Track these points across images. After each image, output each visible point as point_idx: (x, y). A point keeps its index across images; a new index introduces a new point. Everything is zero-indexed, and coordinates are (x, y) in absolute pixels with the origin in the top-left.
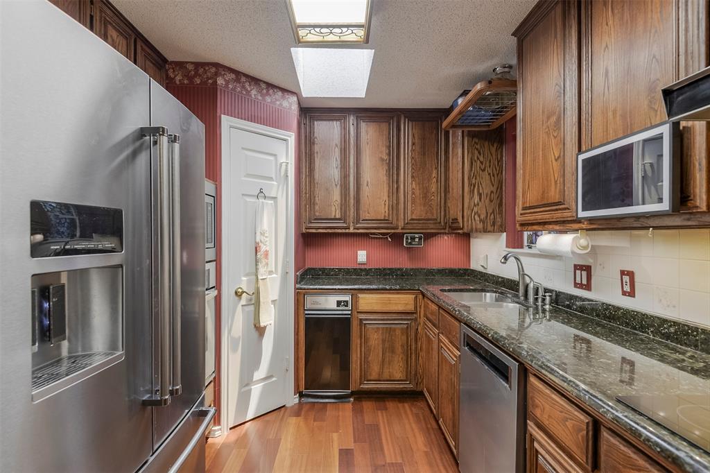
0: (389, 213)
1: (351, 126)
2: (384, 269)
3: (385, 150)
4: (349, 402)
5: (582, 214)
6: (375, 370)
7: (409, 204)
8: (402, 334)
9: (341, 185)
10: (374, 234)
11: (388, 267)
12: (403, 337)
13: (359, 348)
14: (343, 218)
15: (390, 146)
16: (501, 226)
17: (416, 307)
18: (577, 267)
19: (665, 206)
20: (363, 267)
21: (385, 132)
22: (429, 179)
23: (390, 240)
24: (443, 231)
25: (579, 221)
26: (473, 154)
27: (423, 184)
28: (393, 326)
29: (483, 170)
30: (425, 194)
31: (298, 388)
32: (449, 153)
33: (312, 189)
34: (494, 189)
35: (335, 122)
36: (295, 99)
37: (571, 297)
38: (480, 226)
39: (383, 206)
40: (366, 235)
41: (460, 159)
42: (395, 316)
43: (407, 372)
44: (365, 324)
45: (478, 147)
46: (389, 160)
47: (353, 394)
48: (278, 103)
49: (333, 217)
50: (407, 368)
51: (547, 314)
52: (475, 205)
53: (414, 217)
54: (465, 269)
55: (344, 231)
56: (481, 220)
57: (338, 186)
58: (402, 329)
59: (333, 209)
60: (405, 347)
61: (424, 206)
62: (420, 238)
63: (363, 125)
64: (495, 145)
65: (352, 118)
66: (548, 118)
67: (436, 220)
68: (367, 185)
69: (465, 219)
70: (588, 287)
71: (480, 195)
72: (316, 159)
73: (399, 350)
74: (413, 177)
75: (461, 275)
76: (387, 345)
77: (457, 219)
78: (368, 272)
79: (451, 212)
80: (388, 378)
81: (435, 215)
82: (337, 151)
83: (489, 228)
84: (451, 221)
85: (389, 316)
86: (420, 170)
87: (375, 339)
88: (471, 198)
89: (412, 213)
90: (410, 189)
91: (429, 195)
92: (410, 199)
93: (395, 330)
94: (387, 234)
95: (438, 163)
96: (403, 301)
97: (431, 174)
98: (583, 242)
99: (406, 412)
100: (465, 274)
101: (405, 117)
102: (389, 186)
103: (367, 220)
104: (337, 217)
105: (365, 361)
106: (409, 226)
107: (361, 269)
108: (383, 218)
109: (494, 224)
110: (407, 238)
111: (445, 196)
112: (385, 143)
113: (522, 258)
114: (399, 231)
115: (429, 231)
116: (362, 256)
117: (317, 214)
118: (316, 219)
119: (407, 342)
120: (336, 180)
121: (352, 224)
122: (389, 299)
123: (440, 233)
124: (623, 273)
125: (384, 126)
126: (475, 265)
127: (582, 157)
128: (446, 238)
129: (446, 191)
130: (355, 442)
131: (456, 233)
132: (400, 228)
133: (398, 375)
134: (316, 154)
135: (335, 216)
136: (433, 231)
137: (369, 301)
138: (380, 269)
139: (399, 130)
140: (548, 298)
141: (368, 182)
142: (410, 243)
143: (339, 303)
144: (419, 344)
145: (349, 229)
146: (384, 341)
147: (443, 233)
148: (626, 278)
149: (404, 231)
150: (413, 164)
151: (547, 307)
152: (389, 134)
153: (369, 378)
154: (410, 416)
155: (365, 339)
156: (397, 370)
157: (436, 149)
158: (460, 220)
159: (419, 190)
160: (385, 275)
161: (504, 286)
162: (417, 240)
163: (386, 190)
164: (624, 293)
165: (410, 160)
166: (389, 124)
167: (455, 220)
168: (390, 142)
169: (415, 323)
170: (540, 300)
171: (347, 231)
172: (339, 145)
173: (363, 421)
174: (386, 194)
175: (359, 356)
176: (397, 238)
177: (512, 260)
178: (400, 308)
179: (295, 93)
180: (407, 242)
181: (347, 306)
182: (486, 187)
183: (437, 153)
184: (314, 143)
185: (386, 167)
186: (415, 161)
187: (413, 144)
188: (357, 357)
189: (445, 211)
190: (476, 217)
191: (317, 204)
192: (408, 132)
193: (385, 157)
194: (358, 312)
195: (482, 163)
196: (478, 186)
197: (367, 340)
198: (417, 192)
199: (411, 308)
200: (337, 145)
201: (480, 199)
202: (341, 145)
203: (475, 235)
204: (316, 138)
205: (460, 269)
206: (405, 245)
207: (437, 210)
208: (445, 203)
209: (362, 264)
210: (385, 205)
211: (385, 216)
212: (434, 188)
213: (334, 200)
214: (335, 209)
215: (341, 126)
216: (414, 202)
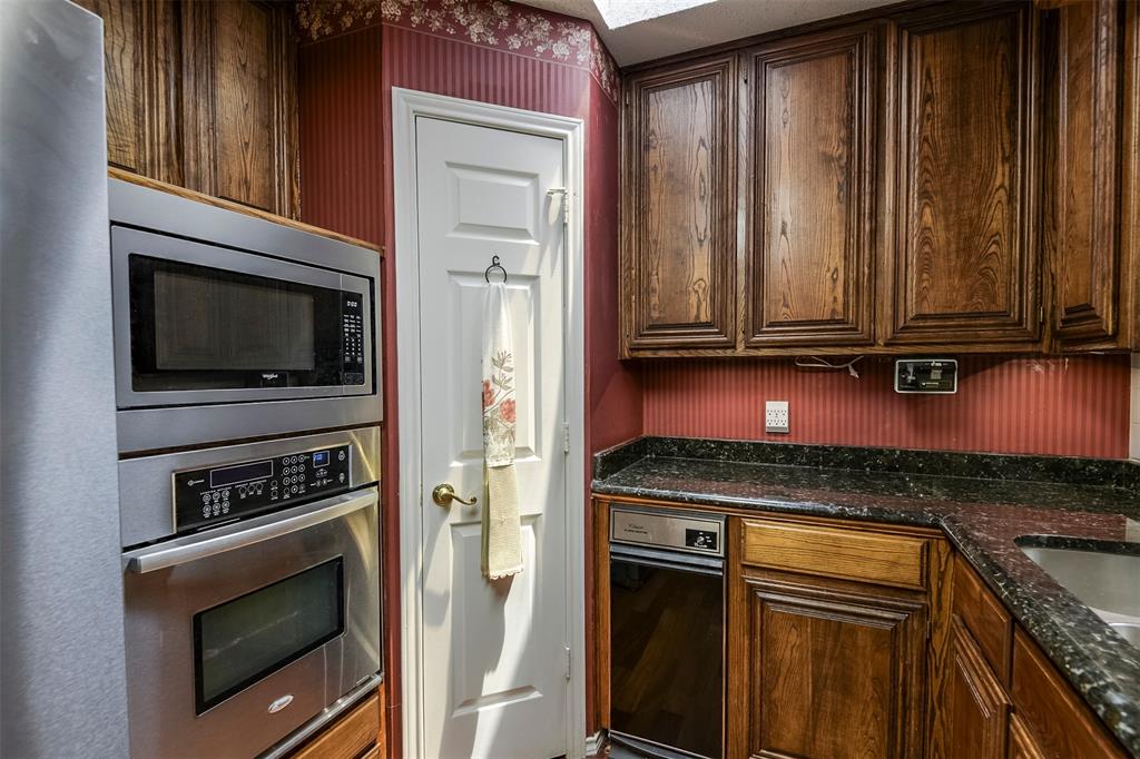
0: (846, 304)
1: (742, 90)
2: (837, 449)
3: (835, 131)
6: (791, 727)
7: (912, 272)
8: (878, 648)
9: (713, 243)
10: (809, 359)
11: (850, 444)
12: (878, 656)
13: (746, 661)
14: (719, 321)
15: (851, 119)
17: (925, 575)
20: (779, 441)
21: (837, 81)
22: (983, 193)
23: (854, 373)
24: (1029, 348)
27: (959, 211)
28: (849, 620)
30: (968, 238)
31: (596, 720)
32: (1056, 106)
33: (643, 257)
35: (698, 85)
36: (586, 35)
39: (829, 283)
40: (788, 363)
42: (853, 593)
44: (764, 600)
46: (850, 157)
48: (540, 49)
49: (692, 321)
50: (892, 746)
53: (926, 312)
54: (1107, 463)
55: (720, 353)
57: (706, 244)
58: (877, 634)
59: (693, 299)
60: (887, 687)
61: (963, 276)
62: (947, 371)
63: (774, 76)
65: (743, 65)
67: (1005, 314)
68: (784, 232)
72: (652, 182)
73: (866, 689)
74: (924, 194)
75: (1092, 479)
76: (827, 668)
77: (1088, 307)
78: (791, 453)
79: (1065, 288)
81: (1001, 301)
82: (702, 160)
84: (1061, 314)
85: (835, 591)
86: (947, 170)
87: (791, 646)
89: (921, 297)
90: (914, 231)
91: (979, 241)
92: (913, 259)
93: (852, 630)
94: (848, 358)
95: (1013, 143)
97: (987, 178)
100: (1107, 477)
101: (901, 29)
102: (848, 229)
103: (781, 324)
104: (703, 319)
107: (774, 447)
108: (827, 317)
110: (904, 370)
111: (1040, 241)
112: (834, 111)
114: (879, 350)
115: (978, 349)
116: (777, 414)
117: (655, 314)
118: (651, 327)
119: (894, 672)
120: (701, 230)
121: (740, 336)
122: (836, 542)
123: (1019, 356)
125: (834, 68)
128: (1038, 368)
131: (1086, 356)
132: (881, 342)
133: (863, 757)
134: (652, 173)
135: (698, 317)
136: (990, 348)
137: (772, 541)
138: (824, 449)
139: (879, 69)
141: (784, 223)
142: (915, 385)
143: (692, 536)
144: (935, 685)
145: (734, 347)
146: (818, 656)
147: (1028, 356)
149: (894, 351)
150: (924, 159)
152: (850, 84)
153: (773, 745)
156: (859, 745)
157: (1005, 103)
158: (1104, 309)
159: (947, 228)
160: (840, 464)
162: (936, 375)
163: (838, 239)
165: (915, 147)
166: (850, 58)
167: (1084, 311)
168: (851, 106)
169: (922, 624)
171: (729, 353)
172: (707, 140)
174: (838, 251)
175: (746, 679)
176: (873, 373)
178: (873, 572)
179: (585, 21)
180: (903, 381)
181: (712, 546)
183: (1012, 113)
184: (647, 148)
185: (837, 177)
186: (934, 147)
187: (927, 99)
189: (1038, 285)
191: (654, 291)
193: (836, 149)
194: (744, 566)
197: (768, 643)
198: (940, 236)
199: (909, 574)
200: (702, 142)
202: (714, 138)
204: (653, 132)
205: (1090, 462)
206: (896, 389)
207: (1009, 285)
208: (1040, 261)
209: (776, 434)
210: (835, 281)
211: (834, 311)
212: (996, 220)
213: (695, 280)
214: (699, 300)
215: (714, 92)
216: (925, 265)
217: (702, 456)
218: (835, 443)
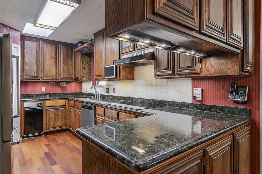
1: (41, 44)
4: (42, 136)
5: (105, 77)
6: (52, 125)
7: (63, 72)
8: (61, 112)
9: (37, 65)
10: (48, 81)
11: (54, 93)
13: (46, 118)
14: (38, 76)
15: (55, 53)
16: (91, 80)
17: (66, 104)
18: (107, 89)
19: (114, 77)
20: (44, 93)
21: (54, 48)
22: (69, 65)
23: (54, 83)
24: (73, 81)
25: (105, 79)
26: (83, 59)
27: (67, 66)
28: (59, 110)
29: (86, 64)
30: (68, 69)
31: (22, 135)
32: (75, 57)
33: (24, 65)
34: (89, 69)
35: (34, 42)
36: (20, 33)
37: (105, 95)
38: (85, 79)
40: (45, 82)
41: (79, 60)
42: (59, 107)
43: (63, 124)
44: (48, 110)
45: (84, 57)
47: (44, 134)
48: (14, 34)
49: (33, 75)
50: (63, 122)
51: (101, 100)
52: (84, 74)
53: (64, 76)
56: (85, 78)
58: (61, 111)
59: (34, 72)
60: (62, 116)
61: (68, 73)
62: (66, 83)
63: (45, 45)
64: (89, 58)
65: (41, 41)
66: (100, 57)
69: (81, 77)
70: (108, 93)
71: (85, 71)
72: (26, 54)
73: (60, 117)
74: (64, 64)
75: (79, 94)
76: (56, 116)
78: (46, 95)
79: (76, 75)
80: (57, 126)
81: (71, 76)
82: (35, 53)
83: (88, 80)
84: (76, 78)
85: (57, 107)
86: (66, 61)
87: (52, 114)
88: (82, 72)
89: (64, 75)
90: (63, 67)
93: (59, 111)
94: (54, 81)
95: (72, 60)
96: (62, 102)
97: (70, 63)
98: (107, 83)
99: (63, 134)
100: (80, 94)
101: (61, 44)
102: (55, 66)
103: (47, 77)
104: (35, 75)
105: (48, 123)
106: (63, 79)
109: (89, 79)
110: (62, 83)
111: (74, 70)
112: (53, 52)
113: (96, 88)
114: (59, 81)
115: (69, 81)
116: (44, 89)
117: (27, 74)
118: (26, 76)
119: (63, 114)
120: (35, 62)
121: (41, 78)
122: (57, 102)
123: (72, 82)
124: (114, 89)
125: (53, 46)
126: (83, 91)
127: (105, 67)
128: (74, 83)
129: (75, 69)
131: (78, 82)
132: (59, 79)
133: (60, 125)
134: (26, 53)
135: (34, 75)
137: (49, 103)
138: (51, 94)
139: (58, 48)
140: (101, 96)
141: (47, 64)
142: (63, 85)
143: (38, 104)
144: (67, 115)
146: (55, 115)
147: (73, 82)
148: (114, 90)
149: (61, 81)
150: (64, 60)
152: (55, 49)
153: (50, 127)
154: (65, 135)
155: (48, 115)
156: (60, 123)
158: (79, 78)
161: (91, 96)
162: (65, 84)
163: (54, 67)
164: (114, 93)
165: (63, 58)
166: (55, 46)
167: (78, 78)
168: (55, 51)
169: (66, 109)
170: (100, 97)
171: (39, 80)
172: (36, 50)
173: (50, 139)
174: (54, 69)
176: (57, 83)
177: (93, 88)
178: (61, 104)
179: (20, 31)
180: (62, 84)
181: (41, 105)
182: (87, 69)
183: (72, 57)
184: (25, 48)
185: (54, 60)
187: (64, 53)
188: (45, 121)
189: (74, 75)
190: (84, 77)
191: (26, 70)
192: (62, 49)
193: (54, 56)
194: (45, 107)
195: (85, 62)
196: (84, 69)
197: (49, 115)
198: (65, 68)
199: (64, 104)
200: (35, 50)
201: (85, 72)
202: (37, 50)
203: (83, 82)
204: (26, 47)
205: (78, 93)
206: (61, 85)
207: (72, 74)
208: (74, 72)
209: (43, 92)
210: (54, 72)
211: (54, 76)
212: (70, 68)
213: (34, 69)
214: (34, 73)
215: (36, 44)
216: (64, 71)
217: (31, 96)
218: (52, 93)
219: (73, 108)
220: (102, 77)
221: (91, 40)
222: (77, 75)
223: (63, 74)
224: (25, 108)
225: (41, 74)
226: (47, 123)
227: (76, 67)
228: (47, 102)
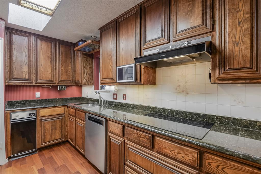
0: (52, 78)
1: (34, 41)
2: (49, 99)
3: (50, 53)
4: (36, 153)
5: (118, 81)
6: (48, 138)
7: (60, 75)
8: (59, 122)
9: (28, 65)
10: (44, 85)
11: (50, 98)
12: (60, 123)
13: (40, 131)
14: (30, 79)
15: (52, 52)
16: (93, 83)
17: (65, 112)
18: (114, 94)
19: (133, 80)
21: (50, 46)
22: (68, 66)
23: (51, 88)
24: (73, 85)
25: (116, 83)
26: (84, 60)
27: (66, 68)
28: (56, 120)
29: (88, 66)
30: (67, 71)
31: (8, 156)
32: (75, 59)
33: (11, 65)
34: (91, 72)
35: (25, 37)
36: (4, 22)
37: (112, 102)
38: (87, 83)
39: (49, 74)
40: (40, 86)
41: (80, 61)
42: (56, 116)
43: (61, 135)
44: (43, 121)
45: (86, 58)
46: (52, 57)
47: (38, 149)
49: (24, 78)
50: (62, 134)
51: (107, 107)
52: (85, 77)
53: (62, 80)
54: (80, 97)
55: (30, 84)
56: (87, 82)
57: (27, 65)
58: (59, 120)
59: (24, 74)
60: (61, 127)
61: (66, 76)
62: (65, 87)
63: (39, 42)
64: (91, 59)
65: (34, 37)
66: (109, 56)
67: (71, 81)
68: (42, 66)
69: (82, 81)
70: (116, 99)
71: (87, 73)
72: (14, 51)
73: (58, 128)
74: (62, 65)
76: (53, 127)
77: (79, 81)
78: (41, 101)
79: (76, 78)
80: (54, 139)
81: (70, 79)
82: (26, 50)
83: (89, 84)
84: (76, 81)
85: (54, 117)
86: (64, 62)
87: (48, 126)
88: (84, 74)
90: (61, 69)
91: (68, 72)
92: (61, 73)
93: (56, 121)
94: (50, 85)
95: (71, 61)
96: (60, 110)
97: (69, 65)
98: (116, 88)
99: (62, 149)
100: (80, 99)
101: (58, 42)
102: (52, 67)
103: (42, 80)
104: (26, 78)
105: (44, 136)
106: (61, 83)
107: (37, 100)
108: (49, 79)
109: (91, 83)
110: (59, 87)
111: (74, 73)
112: (50, 50)
113: (100, 93)
114: (56, 84)
115: (68, 85)
116: (38, 94)
117: (15, 76)
118: (14, 79)
119: (61, 125)
120: (26, 62)
121: (34, 81)
122: (54, 110)
123: (71, 85)
124: (124, 95)
125: (50, 44)
126: (84, 95)
127: (118, 68)
128: (73, 87)
129: (75, 71)
130: (44, 165)
131: (78, 86)
132: (57, 83)
133: (58, 137)
134: (14, 50)
135: (25, 78)
136: (69, 85)
137: (44, 112)
138: (46, 99)
139: (56, 47)
140: (107, 103)
141: (42, 65)
142: (61, 89)
143: (30, 115)
144: (66, 124)
145: (33, 83)
146: (52, 126)
147: (72, 85)
148: (124, 96)
149: (58, 85)
150: (62, 60)
151: (107, 105)
152: (52, 47)
153: (45, 142)
154: (64, 150)
155: (43, 127)
156: (57, 136)
157: (70, 56)
158: (80, 81)
159: (64, 70)
160: (49, 101)
161: (94, 101)
162: (63, 88)
163: (50, 68)
164: (124, 100)
165: (60, 59)
166: (52, 44)
167: (78, 81)
168: (52, 50)
169: (65, 117)
170: (105, 104)
171: (32, 84)
172: (27, 47)
173: (45, 157)
174: (50, 70)
176: (54, 87)
177: (98, 93)
178: (59, 113)
179: (4, 20)
181: (34, 115)
182: (89, 71)
183: (71, 58)
184: (13, 44)
185: (50, 60)
186: (63, 59)
187: (62, 53)
188: (39, 135)
189: (74, 78)
190: (86, 80)
191: (15, 72)
192: (59, 49)
193: (50, 56)
194: (39, 117)
195: (87, 63)
196: (86, 71)
197: (44, 127)
198: (64, 71)
199: (63, 112)
201: (87, 75)
202: (28, 47)
203: (83, 86)
204: (14, 42)
205: (78, 97)
206: (58, 90)
207: (71, 77)
208: (74, 75)
209: (38, 98)
210: (50, 74)
211: (50, 79)
212: (70, 70)
213: (24, 71)
214: (25, 74)
215: (28, 40)
216: (62, 74)
218: (48, 98)
219: (74, 118)
220: (112, 81)
221: (95, 38)
222: (78, 78)
223: (61, 77)
224: (12, 121)
225: (34, 77)
226: (41, 137)
227: (76, 69)
228: (41, 111)
